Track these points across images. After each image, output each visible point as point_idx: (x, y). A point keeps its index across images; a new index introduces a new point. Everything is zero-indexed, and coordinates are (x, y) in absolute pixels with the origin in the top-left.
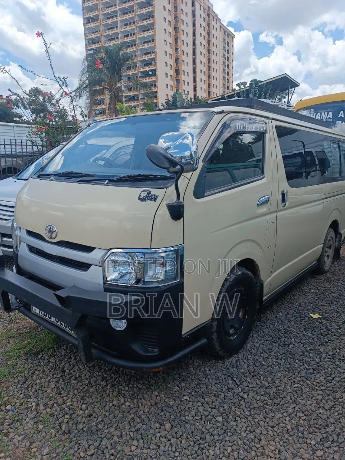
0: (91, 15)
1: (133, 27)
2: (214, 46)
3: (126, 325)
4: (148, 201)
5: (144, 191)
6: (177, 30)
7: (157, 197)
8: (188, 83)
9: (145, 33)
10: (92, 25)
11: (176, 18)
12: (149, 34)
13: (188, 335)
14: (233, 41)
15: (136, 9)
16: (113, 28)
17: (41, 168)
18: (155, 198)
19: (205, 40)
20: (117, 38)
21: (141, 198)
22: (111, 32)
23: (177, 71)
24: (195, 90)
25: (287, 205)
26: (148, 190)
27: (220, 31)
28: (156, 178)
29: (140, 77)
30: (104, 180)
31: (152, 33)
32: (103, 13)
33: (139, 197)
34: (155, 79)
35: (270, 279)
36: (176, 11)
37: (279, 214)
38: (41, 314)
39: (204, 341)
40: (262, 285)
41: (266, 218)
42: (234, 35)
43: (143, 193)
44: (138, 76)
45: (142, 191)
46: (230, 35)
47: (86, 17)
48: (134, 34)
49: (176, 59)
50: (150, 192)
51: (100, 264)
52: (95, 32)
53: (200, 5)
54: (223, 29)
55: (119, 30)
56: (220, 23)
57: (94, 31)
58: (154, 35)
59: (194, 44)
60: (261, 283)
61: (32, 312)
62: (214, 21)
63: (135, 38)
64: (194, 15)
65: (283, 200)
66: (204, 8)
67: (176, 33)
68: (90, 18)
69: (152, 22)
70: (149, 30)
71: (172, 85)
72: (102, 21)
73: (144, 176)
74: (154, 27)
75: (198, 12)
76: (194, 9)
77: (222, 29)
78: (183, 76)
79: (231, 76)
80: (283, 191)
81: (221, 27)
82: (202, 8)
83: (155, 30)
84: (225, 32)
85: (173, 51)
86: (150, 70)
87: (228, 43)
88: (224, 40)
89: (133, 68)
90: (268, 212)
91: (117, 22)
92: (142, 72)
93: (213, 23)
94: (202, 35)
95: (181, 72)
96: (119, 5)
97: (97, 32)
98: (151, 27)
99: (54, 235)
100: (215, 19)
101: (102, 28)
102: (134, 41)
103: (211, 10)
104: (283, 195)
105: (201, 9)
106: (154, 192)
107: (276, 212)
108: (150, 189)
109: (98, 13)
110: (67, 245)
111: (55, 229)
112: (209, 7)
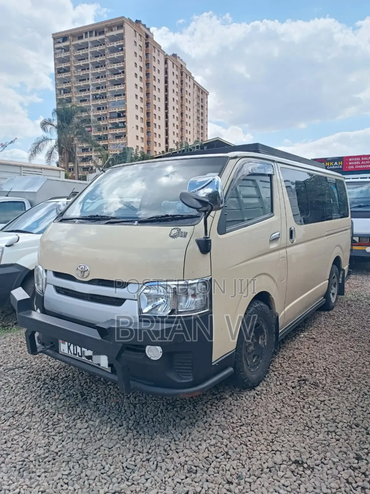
0: (63, 66)
1: (104, 80)
2: (187, 102)
3: (161, 354)
4: (179, 238)
5: (174, 229)
6: (149, 86)
7: (187, 233)
8: (159, 135)
9: (116, 87)
10: (63, 76)
11: (147, 75)
12: (120, 88)
13: (217, 363)
14: (207, 98)
15: (107, 64)
16: (85, 80)
17: (61, 213)
18: (185, 235)
19: (177, 95)
20: (89, 90)
21: (172, 235)
22: (82, 84)
23: (148, 124)
24: (167, 142)
25: (295, 241)
26: (177, 228)
27: (194, 87)
28: (182, 218)
29: (110, 128)
30: (133, 221)
31: (123, 88)
32: (75, 65)
33: (170, 234)
34: (125, 131)
35: (283, 312)
36: (148, 68)
37: (288, 249)
38: (70, 353)
39: (231, 369)
40: (278, 318)
41: (277, 253)
42: (208, 93)
43: (173, 230)
44: (108, 127)
45: (172, 230)
46: (204, 92)
47: (57, 67)
48: (105, 87)
49: (147, 113)
50: (180, 229)
51: (136, 298)
52: (66, 83)
53: (173, 64)
54: (197, 86)
55: (90, 82)
56: (194, 81)
57: (65, 81)
58: (125, 90)
59: (166, 99)
60: (277, 316)
61: (60, 353)
62: (187, 78)
63: (106, 91)
64: (166, 72)
65: (291, 237)
66: (177, 66)
67: (147, 88)
68: (61, 69)
69: (123, 77)
70: (120, 84)
71: (143, 137)
72: (74, 72)
73: (171, 216)
74: (125, 82)
75: (170, 70)
76: (166, 67)
77: (195, 86)
78: (154, 129)
79: (205, 130)
80: (291, 228)
81: (194, 84)
82: (175, 66)
83: (126, 86)
84: (199, 89)
85: (144, 105)
86: (121, 122)
87: (202, 99)
88: (198, 97)
89: (104, 120)
90: (279, 248)
91: (88, 74)
92: (112, 124)
93: (187, 81)
94: (175, 92)
95: (152, 125)
96: (91, 58)
97: (69, 82)
98: (122, 82)
99: (86, 274)
100: (188, 77)
101: (73, 79)
102: (105, 94)
103: (183, 68)
104: (291, 232)
105: (173, 67)
106: (184, 229)
107: (286, 247)
108: (180, 227)
109: (69, 65)
110: (99, 283)
111: (88, 268)
112: (181, 66)
